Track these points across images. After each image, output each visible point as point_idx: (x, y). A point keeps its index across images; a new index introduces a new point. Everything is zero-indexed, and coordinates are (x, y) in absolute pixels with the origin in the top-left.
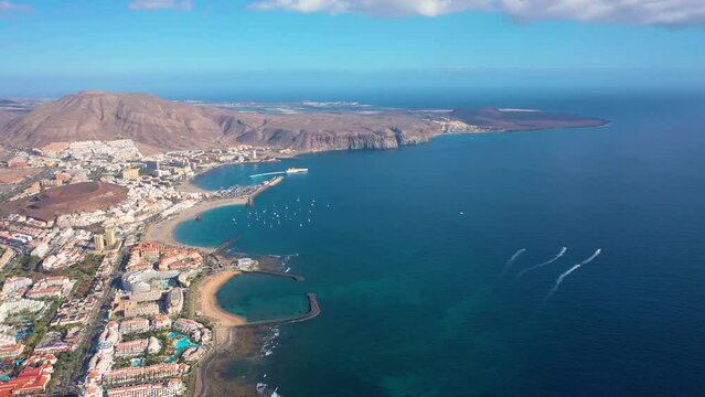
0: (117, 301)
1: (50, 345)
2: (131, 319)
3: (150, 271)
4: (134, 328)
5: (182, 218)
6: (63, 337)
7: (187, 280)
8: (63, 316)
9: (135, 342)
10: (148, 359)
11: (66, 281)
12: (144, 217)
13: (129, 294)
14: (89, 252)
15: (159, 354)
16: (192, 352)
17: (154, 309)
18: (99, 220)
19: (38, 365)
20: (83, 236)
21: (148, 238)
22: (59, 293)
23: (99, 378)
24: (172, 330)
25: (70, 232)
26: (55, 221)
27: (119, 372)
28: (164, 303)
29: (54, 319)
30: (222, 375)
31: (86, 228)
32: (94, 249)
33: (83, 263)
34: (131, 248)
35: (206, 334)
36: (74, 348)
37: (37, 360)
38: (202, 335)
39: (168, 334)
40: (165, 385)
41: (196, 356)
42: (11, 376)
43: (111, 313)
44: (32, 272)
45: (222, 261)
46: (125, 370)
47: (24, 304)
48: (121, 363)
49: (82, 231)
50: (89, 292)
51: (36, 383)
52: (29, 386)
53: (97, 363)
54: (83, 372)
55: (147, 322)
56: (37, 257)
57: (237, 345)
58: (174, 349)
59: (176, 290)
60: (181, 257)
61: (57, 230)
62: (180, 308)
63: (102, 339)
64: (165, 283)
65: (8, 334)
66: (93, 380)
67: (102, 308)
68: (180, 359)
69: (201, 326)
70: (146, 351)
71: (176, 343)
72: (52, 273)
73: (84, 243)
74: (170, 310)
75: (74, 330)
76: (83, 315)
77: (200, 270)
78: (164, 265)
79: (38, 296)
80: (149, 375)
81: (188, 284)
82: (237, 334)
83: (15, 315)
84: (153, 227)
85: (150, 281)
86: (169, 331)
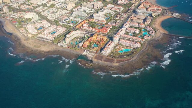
0: (132, 16)
1: (112, 23)
2: (134, 22)
3: (144, 10)
4: (134, 25)
6: (116, 22)
8: (117, 17)
9: (132, 29)
10: (134, 34)
11: (122, 8)
13: (136, 15)
14: (130, 1)
15: (137, 34)
17: (141, 21)
19: (107, 27)
21: (148, 1)
22: (119, 11)
23: (120, 35)
24: (144, 29)
27: (125, 35)
28: (145, 20)
29: (115, 17)
30: (153, 46)
32: (132, 1)
33: (128, 4)
34: (142, 3)
35: (153, 33)
36: (117, 26)
37: (108, 26)
38: (152, 33)
39: (142, 30)
40: (135, 43)
41: (148, 38)
42: (101, 28)
43: (129, 19)
44: (115, 4)
45: (168, 12)
46: (127, 35)
47: (110, 11)
48: (127, 33)
50: (126, 12)
51: (105, 32)
53: (121, 31)
54: (116, 33)
55: (138, 24)
57: (162, 39)
58: (142, 34)
59: (150, 17)
60: (155, 8)
62: (149, 23)
63: (124, 26)
64: (148, 15)
65: (104, 18)
66: (118, 35)
67: (128, 17)
68: (143, 37)
69: (153, 30)
70: (134, 32)
71: (143, 33)
74: (145, 23)
75: (119, 21)
76: (122, 18)
77: (160, 13)
78: (149, 10)
79: (114, 10)
80: (132, 39)
81: (154, 16)
82: (163, 36)
83: (107, 14)
85: (143, 13)
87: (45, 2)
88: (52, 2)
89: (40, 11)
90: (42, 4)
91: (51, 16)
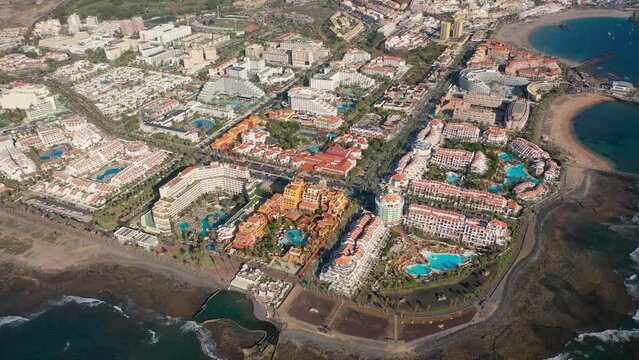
0: (448, 97)
1: (366, 127)
2: (460, 122)
3: (494, 71)
4: (461, 134)
5: (543, 22)
6: (382, 122)
7: (539, 91)
8: (388, 100)
9: (457, 152)
10: (468, 180)
11: (402, 63)
12: (500, 14)
13: (464, 93)
14: (433, 39)
15: (484, 177)
16: (528, 189)
17: (490, 118)
18: (451, 10)
19: (348, 146)
20: (431, 23)
21: (499, 37)
22: (391, 75)
23: (406, 183)
24: (506, 150)
25: (420, 16)
26: (409, 4)
27: (430, 184)
28: (503, 113)
29: (379, 101)
30: (567, 237)
31: (436, 16)
32: (439, 37)
33: (424, 50)
34: (477, 44)
35: (552, 170)
36: (389, 137)
37: (350, 140)
38: (546, 168)
39: (501, 154)
40: (484, 224)
41: (532, 196)
42: (321, 149)
43: (439, 109)
44: (374, 48)
45: (587, 79)
46: (437, 184)
47: (355, 78)
48: (434, 173)
49: (431, 18)
50: (422, 81)
51: (341, 166)
52: (331, 166)
53: (408, 163)
54: (388, 172)
55: (478, 131)
56: (382, 34)
57: (595, 198)
58: (504, 176)
59: (522, 101)
60: (534, 64)
61: (408, 13)
62: (522, 124)
63: (421, 138)
64: (509, 90)
65: (334, 105)
66: (397, 184)
67: (431, 101)
68: (510, 192)
69: (547, 156)
70: (468, 167)
71: (508, 168)
72: (392, 53)
73: (430, 31)
74: (509, 124)
75: (395, 117)
76: (408, 104)
77: (556, 84)
78: (511, 69)
79: (372, 72)
80: (465, 201)
81: (539, 97)
82: (599, 183)
83: (347, 87)
84: (507, 27)
85: (491, 84)
86: (502, 150)
87: (101, 44)
88: (126, 44)
89: (73, 78)
90: (86, 51)
91: (113, 97)
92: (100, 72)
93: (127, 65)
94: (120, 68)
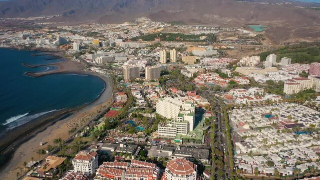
87: (283, 78)
88: (308, 84)
89: (238, 101)
90: (267, 81)
91: (265, 140)
92: (269, 102)
93: (302, 103)
94: (293, 105)
